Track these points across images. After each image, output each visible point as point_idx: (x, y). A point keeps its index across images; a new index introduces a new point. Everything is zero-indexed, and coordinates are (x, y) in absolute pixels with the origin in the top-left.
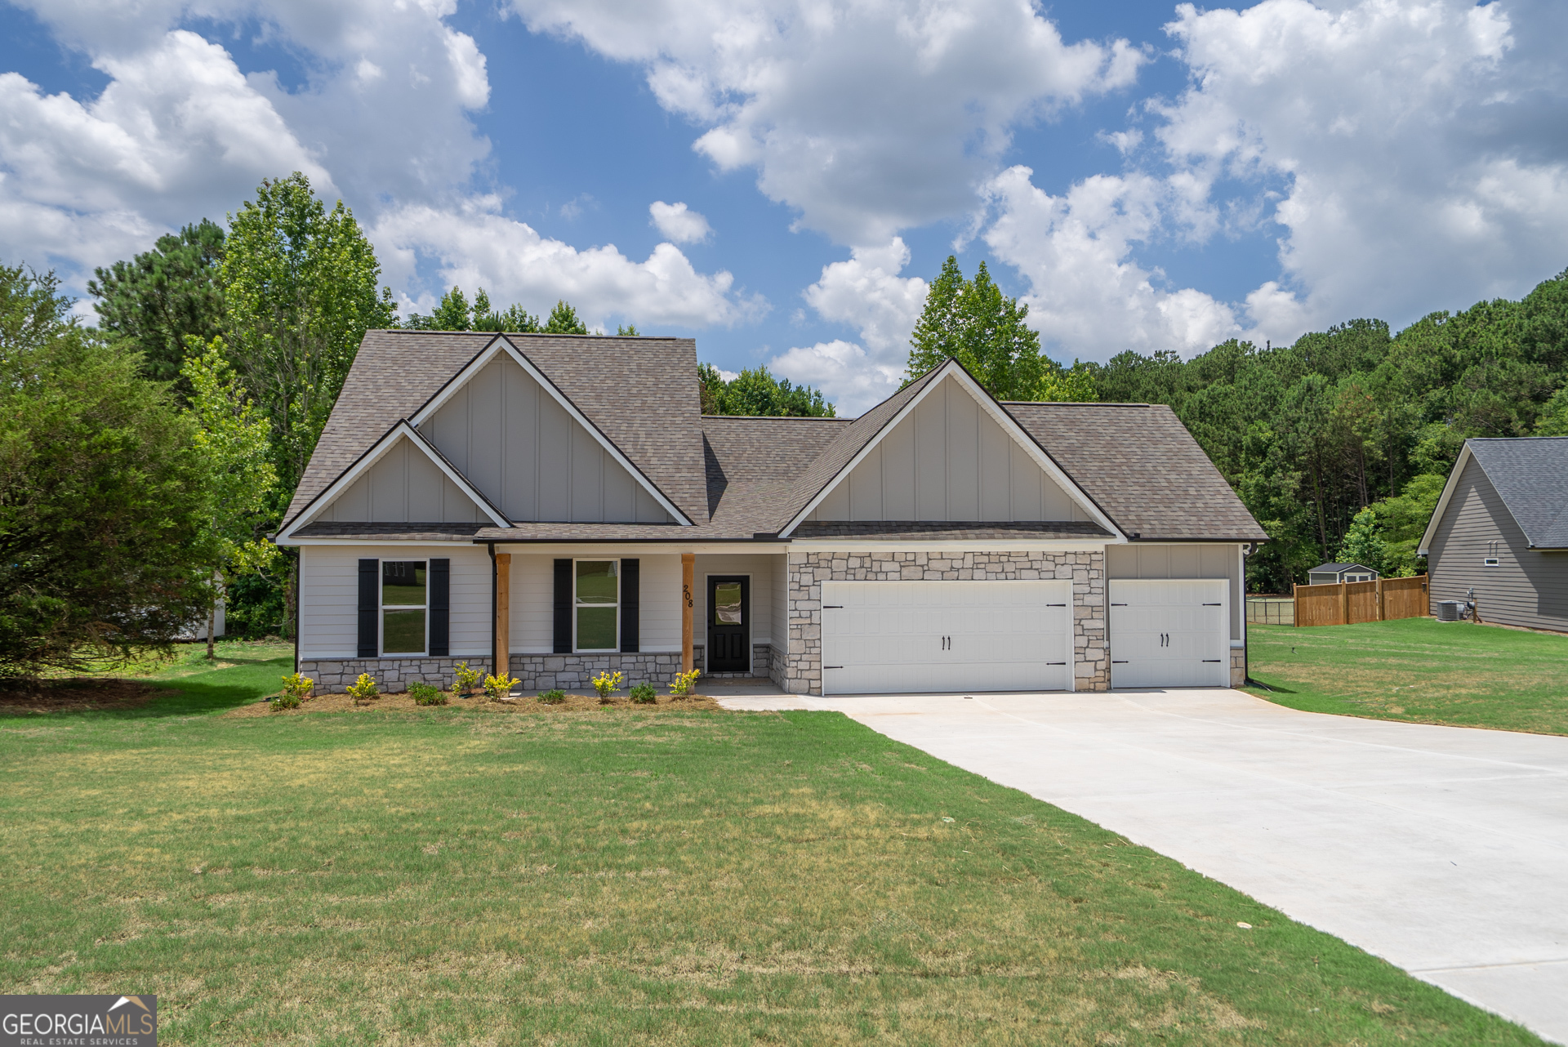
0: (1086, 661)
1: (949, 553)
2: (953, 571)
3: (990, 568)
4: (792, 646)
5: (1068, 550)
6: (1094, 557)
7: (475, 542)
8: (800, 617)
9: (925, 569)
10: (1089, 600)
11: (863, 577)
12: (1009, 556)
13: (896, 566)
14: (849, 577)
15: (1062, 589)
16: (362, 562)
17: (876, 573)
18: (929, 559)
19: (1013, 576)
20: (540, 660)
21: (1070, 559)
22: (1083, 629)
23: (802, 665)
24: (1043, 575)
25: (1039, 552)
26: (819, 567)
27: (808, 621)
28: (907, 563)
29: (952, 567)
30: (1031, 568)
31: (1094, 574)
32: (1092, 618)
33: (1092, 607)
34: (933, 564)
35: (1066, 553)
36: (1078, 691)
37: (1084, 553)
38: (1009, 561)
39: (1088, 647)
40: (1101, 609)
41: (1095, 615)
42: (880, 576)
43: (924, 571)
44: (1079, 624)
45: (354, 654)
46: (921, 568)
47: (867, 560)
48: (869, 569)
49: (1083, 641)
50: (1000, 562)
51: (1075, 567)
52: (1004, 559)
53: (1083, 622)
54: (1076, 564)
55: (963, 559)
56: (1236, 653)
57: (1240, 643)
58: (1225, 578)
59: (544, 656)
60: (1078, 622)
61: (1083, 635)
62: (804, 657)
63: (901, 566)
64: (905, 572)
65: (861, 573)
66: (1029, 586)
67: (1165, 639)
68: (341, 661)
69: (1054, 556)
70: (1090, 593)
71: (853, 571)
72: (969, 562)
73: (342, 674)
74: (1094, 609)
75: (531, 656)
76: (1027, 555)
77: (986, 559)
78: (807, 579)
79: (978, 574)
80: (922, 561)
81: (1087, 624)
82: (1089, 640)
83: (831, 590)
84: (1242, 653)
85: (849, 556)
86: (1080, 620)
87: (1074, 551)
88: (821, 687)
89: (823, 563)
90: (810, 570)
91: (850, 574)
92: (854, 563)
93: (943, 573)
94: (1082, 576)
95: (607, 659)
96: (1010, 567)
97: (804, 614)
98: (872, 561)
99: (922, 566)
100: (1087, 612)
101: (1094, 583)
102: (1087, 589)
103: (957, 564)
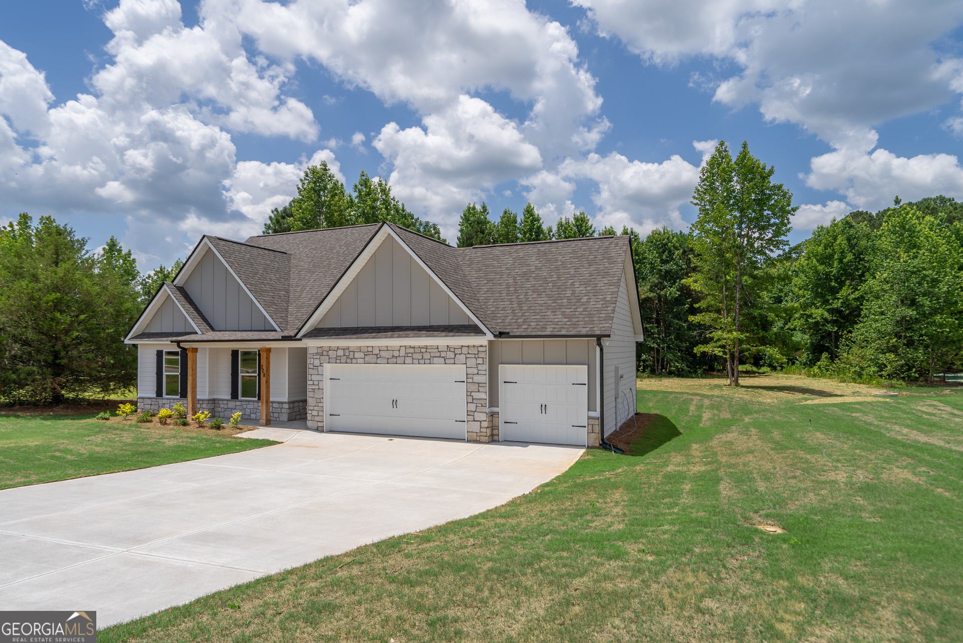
0: (474, 421)
1: (391, 347)
2: (394, 358)
3: (415, 356)
4: (311, 402)
5: (464, 345)
6: (480, 349)
7: (172, 342)
8: (314, 384)
9: (378, 356)
10: (477, 379)
11: (345, 361)
12: (427, 348)
13: (362, 355)
14: (338, 361)
15: (459, 370)
16: (157, 351)
17: (352, 359)
18: (380, 350)
19: (428, 361)
20: (225, 402)
21: (465, 350)
22: (473, 399)
23: (315, 413)
24: (447, 361)
25: (444, 346)
26: (322, 355)
27: (317, 387)
28: (368, 353)
29: (393, 356)
30: (440, 357)
31: (480, 361)
32: (479, 391)
33: (479, 383)
34: (383, 354)
35: (462, 346)
36: (469, 441)
37: (474, 346)
38: (426, 352)
39: (476, 411)
40: (484, 385)
41: (481, 389)
42: (354, 361)
43: (377, 358)
44: (470, 395)
45: (154, 395)
46: (375, 356)
47: (347, 351)
48: (348, 357)
49: (472, 407)
50: (421, 352)
51: (468, 356)
52: (423, 350)
53: (472, 394)
54: (469, 353)
55: (399, 351)
56: (592, 422)
57: (597, 414)
58: (585, 364)
59: (228, 400)
60: (469, 394)
61: (473, 403)
62: (316, 408)
63: (365, 355)
64: (367, 358)
65: (344, 359)
66: (438, 368)
67: (544, 408)
68: (150, 398)
69: (454, 348)
70: (478, 374)
71: (339, 358)
72: (402, 353)
73: (151, 405)
74: (480, 385)
75: (223, 400)
76: (438, 348)
77: (412, 350)
78: (317, 362)
79: (408, 360)
80: (376, 351)
81: (476, 395)
82: (477, 406)
83: (328, 369)
84: (597, 422)
85: (338, 349)
86: (471, 392)
87: (467, 345)
88: (323, 427)
89: (325, 353)
90: (318, 357)
91: (337, 360)
92: (340, 353)
93: (388, 359)
94: (472, 362)
95: (252, 403)
96: (427, 356)
97: (316, 383)
98: (350, 351)
99: (377, 355)
100: (474, 387)
101: (480, 367)
102: (476, 371)
103: (396, 354)
